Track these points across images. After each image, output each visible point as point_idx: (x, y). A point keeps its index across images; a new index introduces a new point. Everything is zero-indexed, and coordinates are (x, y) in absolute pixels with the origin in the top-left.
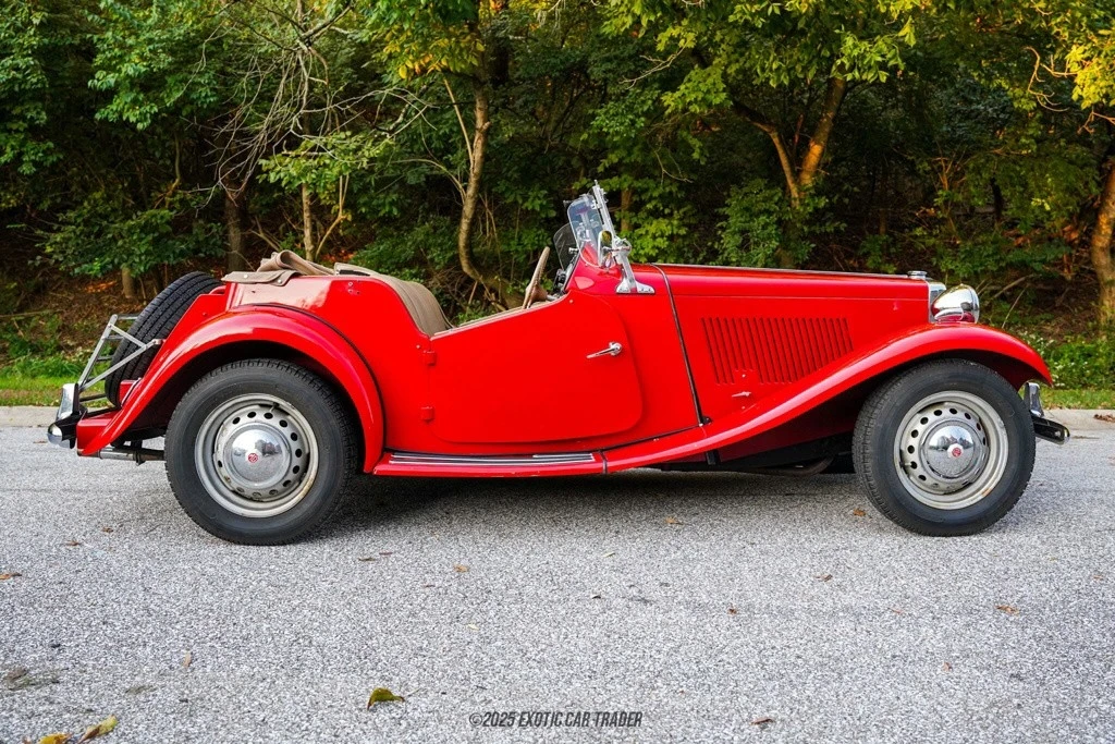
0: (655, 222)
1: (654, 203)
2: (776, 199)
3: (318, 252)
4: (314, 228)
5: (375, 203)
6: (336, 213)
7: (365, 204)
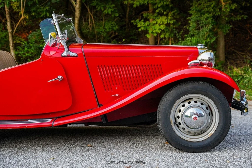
0: (161, 18)
1: (159, 9)
2: (212, 6)
3: (14, 32)
4: (11, 22)
5: (38, 10)
6: (21, 16)
7: (34, 11)
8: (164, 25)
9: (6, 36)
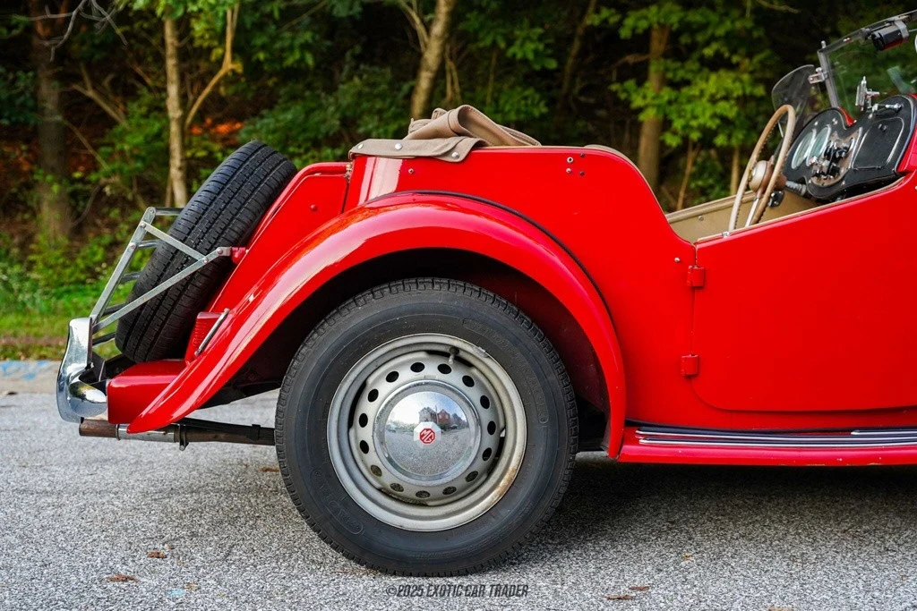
3: (189, 120)
4: (182, 85)
5: (277, 45)
6: (220, 62)
7: (263, 47)
8: (733, 102)
9: (161, 135)
